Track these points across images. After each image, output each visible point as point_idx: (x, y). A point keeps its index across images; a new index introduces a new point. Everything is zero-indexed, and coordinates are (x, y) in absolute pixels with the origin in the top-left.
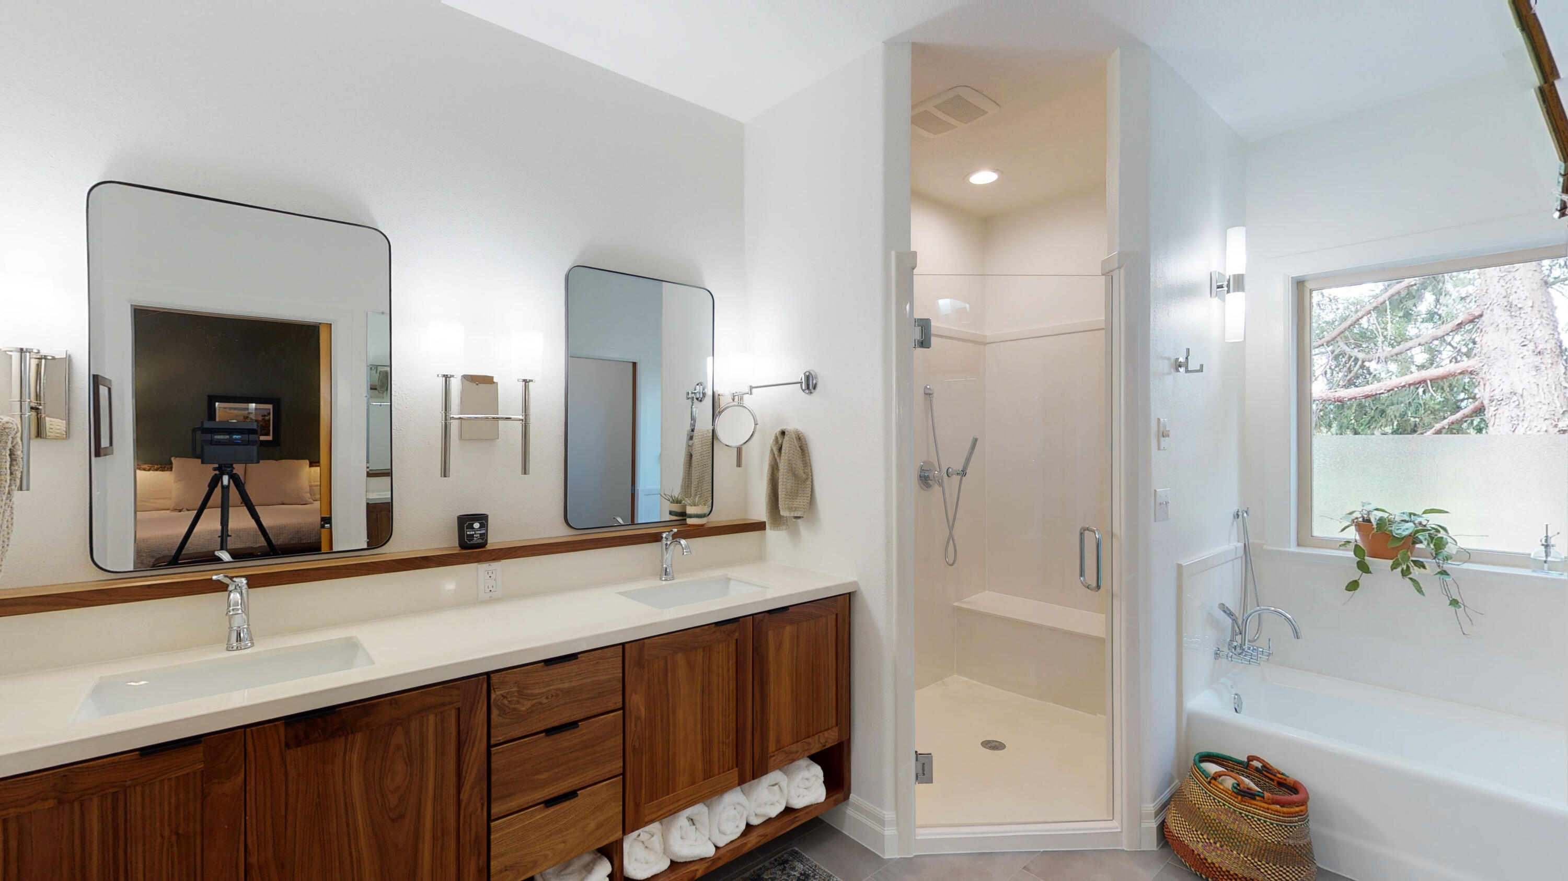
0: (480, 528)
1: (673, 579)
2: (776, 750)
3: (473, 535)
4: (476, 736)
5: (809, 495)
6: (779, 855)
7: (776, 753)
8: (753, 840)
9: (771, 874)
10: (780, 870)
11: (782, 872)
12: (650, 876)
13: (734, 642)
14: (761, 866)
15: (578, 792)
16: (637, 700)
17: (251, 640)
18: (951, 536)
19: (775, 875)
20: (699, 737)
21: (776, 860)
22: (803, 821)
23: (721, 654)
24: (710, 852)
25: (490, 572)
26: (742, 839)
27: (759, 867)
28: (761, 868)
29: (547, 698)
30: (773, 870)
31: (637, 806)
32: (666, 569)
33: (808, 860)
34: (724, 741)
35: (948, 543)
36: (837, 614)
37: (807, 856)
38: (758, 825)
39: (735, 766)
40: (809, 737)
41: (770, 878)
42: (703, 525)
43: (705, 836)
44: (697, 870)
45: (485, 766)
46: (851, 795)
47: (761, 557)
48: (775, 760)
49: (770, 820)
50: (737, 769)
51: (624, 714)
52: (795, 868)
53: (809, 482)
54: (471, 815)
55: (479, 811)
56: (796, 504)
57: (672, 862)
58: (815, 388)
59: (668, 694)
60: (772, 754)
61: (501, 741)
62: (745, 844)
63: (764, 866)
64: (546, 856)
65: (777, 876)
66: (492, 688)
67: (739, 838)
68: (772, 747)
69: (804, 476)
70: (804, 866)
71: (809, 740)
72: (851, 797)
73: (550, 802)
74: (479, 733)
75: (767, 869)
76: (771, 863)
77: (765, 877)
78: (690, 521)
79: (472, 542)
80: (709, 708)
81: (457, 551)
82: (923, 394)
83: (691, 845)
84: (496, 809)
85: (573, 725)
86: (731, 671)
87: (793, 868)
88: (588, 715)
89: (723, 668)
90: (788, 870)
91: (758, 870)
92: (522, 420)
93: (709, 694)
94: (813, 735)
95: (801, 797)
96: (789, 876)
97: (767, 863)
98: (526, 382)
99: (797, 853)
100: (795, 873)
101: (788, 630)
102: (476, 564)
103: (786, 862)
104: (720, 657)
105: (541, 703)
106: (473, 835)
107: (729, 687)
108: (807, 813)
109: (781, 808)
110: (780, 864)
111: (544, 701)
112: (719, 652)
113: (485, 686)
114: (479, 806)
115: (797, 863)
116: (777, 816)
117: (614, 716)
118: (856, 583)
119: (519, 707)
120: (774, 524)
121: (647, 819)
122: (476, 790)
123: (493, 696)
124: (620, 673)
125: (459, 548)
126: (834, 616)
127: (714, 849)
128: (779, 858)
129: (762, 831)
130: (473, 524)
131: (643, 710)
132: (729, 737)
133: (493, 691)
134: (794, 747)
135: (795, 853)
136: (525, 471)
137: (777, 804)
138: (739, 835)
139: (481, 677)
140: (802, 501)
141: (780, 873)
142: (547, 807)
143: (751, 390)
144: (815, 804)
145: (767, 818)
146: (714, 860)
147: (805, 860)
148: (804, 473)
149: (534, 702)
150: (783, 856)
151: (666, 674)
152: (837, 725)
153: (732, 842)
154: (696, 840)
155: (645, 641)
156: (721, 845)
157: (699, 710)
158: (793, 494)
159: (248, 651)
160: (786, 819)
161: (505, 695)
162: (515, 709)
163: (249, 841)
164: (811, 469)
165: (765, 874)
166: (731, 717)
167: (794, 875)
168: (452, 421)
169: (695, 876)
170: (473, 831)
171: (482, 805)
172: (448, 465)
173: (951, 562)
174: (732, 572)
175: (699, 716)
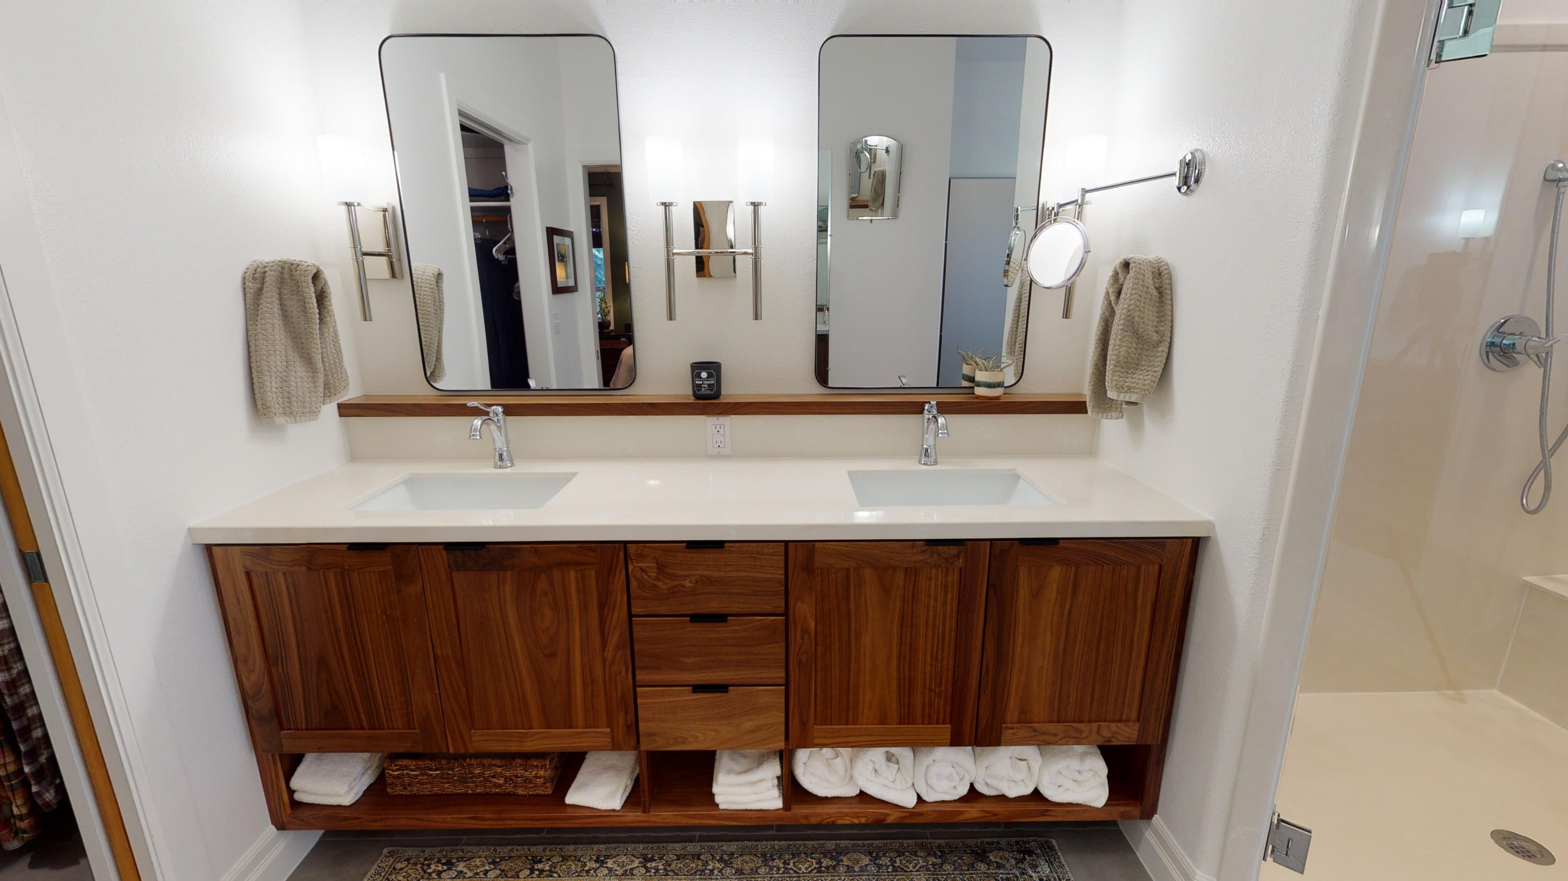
0: (707, 378)
1: (935, 463)
2: (1019, 722)
3: (701, 385)
4: (615, 602)
5: (1160, 369)
6: (1025, 839)
7: (1017, 725)
8: (973, 812)
9: (1001, 858)
10: (1016, 859)
11: (1017, 863)
12: (830, 796)
13: (957, 571)
14: (995, 840)
15: (730, 688)
16: (804, 610)
17: (511, 461)
18: (1544, 466)
19: (1005, 862)
20: (894, 674)
21: (1017, 843)
22: (1060, 819)
23: (933, 582)
24: (909, 801)
25: (718, 427)
26: (959, 804)
27: (990, 840)
28: (992, 843)
29: (691, 582)
30: (1007, 854)
31: (804, 724)
32: (927, 450)
33: (1062, 867)
34: (933, 688)
35: (1533, 476)
36: (1161, 566)
37: (1063, 860)
38: (990, 797)
39: (948, 720)
40: (1081, 722)
41: (997, 862)
42: (997, 398)
43: (906, 782)
44: (888, 815)
45: (627, 633)
46: (1155, 816)
47: (1091, 451)
48: (1014, 734)
49: (1002, 798)
50: (949, 726)
51: (787, 620)
52: (1037, 867)
53: (1163, 348)
54: (616, 676)
55: (623, 673)
56: (1129, 382)
57: (861, 792)
58: (1197, 181)
59: (849, 614)
60: (1010, 725)
61: (642, 614)
62: (961, 813)
63: (998, 843)
64: (696, 738)
65: (1008, 866)
66: (629, 559)
67: (955, 801)
68: (1012, 714)
69: (1155, 337)
70: (1051, 872)
71: (1081, 726)
72: (1154, 818)
73: (699, 688)
74: (619, 598)
75: (1001, 849)
76: (1008, 843)
77: (991, 858)
78: (979, 391)
79: (700, 393)
80: (911, 644)
81: (691, 400)
82: (1542, 179)
83: (884, 785)
84: (641, 676)
85: (720, 618)
86: (949, 606)
87: (1034, 867)
88: (745, 611)
89: (936, 600)
90: (1026, 865)
91: (987, 843)
92: (752, 254)
93: (912, 627)
94: (1090, 721)
95: (1062, 789)
96: (1023, 874)
97: (1003, 841)
98: (755, 206)
99: (1051, 848)
100: (1033, 875)
101: (1056, 574)
102: (704, 416)
103: (1030, 853)
104: (933, 584)
105: (684, 586)
106: (619, 693)
107: (944, 625)
108: (1068, 812)
109: (1028, 791)
110: (1019, 852)
111: (688, 584)
112: (930, 579)
113: (622, 554)
114: (623, 668)
115: (1042, 863)
116: (1015, 798)
117: (773, 620)
118: (1210, 525)
119: (660, 584)
120: (1099, 407)
121: (817, 741)
122: (619, 654)
123: (630, 567)
124: (781, 574)
125: (693, 398)
126: (1156, 567)
127: (915, 800)
128: (1023, 842)
129: (988, 807)
130: (701, 373)
131: (812, 624)
132: (940, 686)
133: (629, 562)
134: (1051, 727)
135: (1049, 847)
136: (757, 317)
137: (1022, 783)
138: (956, 798)
139: (617, 545)
140: (1146, 377)
141: (1013, 862)
142: (693, 692)
143: (1083, 196)
144: (1087, 806)
145: (1001, 794)
146: (911, 813)
147: (1056, 864)
148: (1157, 332)
149: (676, 583)
150: (1029, 843)
151: (848, 589)
152: (1138, 720)
153: (943, 802)
154: (894, 781)
155: (816, 543)
156: (926, 797)
157: (895, 641)
158: (1130, 365)
159: (509, 470)
160: (1032, 806)
161: (643, 568)
162: (655, 586)
163: (434, 636)
164: (1172, 327)
165: (994, 853)
166: (945, 663)
167: (1031, 877)
168: (675, 256)
169: (885, 820)
170: (619, 689)
171: (627, 669)
172: (673, 306)
173: (1533, 507)
174: (1023, 467)
175: (895, 649)
